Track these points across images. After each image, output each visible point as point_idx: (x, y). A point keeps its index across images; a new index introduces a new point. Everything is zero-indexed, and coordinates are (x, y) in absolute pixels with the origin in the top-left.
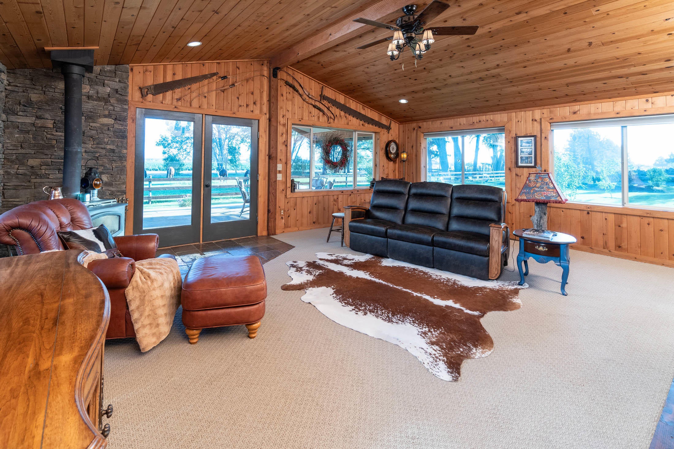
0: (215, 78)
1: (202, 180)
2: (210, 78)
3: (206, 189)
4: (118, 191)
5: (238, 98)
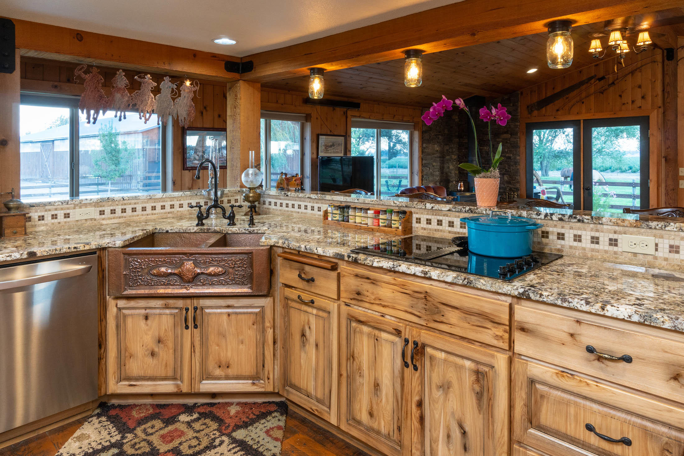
0: (593, 81)
1: (582, 183)
2: (587, 83)
3: (586, 192)
4: (514, 188)
5: (620, 96)
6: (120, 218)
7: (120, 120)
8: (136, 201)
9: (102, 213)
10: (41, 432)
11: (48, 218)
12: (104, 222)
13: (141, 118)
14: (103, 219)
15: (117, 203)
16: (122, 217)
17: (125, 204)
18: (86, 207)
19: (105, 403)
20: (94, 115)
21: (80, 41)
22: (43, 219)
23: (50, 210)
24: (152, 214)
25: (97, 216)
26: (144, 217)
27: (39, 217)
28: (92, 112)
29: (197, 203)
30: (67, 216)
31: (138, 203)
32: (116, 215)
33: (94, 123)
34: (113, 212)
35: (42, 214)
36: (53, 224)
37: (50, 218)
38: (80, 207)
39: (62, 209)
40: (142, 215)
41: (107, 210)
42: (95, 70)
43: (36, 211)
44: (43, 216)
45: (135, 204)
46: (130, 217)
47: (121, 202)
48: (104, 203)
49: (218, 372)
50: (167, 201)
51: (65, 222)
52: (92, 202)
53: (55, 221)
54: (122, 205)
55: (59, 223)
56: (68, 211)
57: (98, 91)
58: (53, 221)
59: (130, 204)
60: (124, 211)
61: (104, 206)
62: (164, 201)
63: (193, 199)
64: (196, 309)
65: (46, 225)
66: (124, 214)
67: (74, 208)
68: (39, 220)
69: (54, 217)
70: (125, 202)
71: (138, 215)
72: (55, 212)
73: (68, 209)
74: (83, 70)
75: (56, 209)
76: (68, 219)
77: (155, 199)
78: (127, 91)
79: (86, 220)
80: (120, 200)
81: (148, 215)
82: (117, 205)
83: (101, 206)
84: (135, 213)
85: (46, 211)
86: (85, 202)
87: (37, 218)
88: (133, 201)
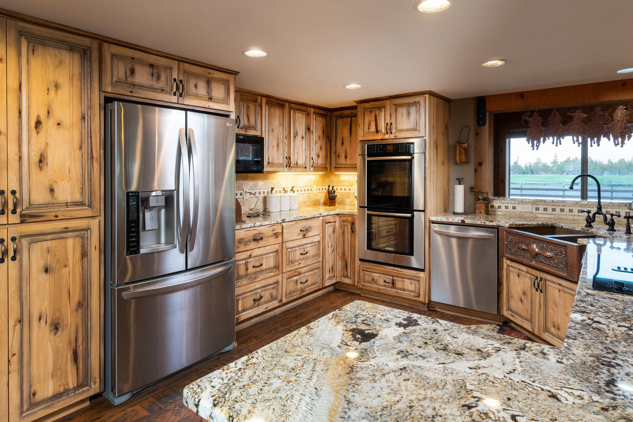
6: (551, 214)
7: (557, 145)
8: (563, 204)
9: (537, 209)
10: (472, 318)
11: (503, 208)
12: (539, 216)
13: (574, 143)
14: (538, 214)
15: (548, 203)
16: (553, 214)
17: (555, 205)
18: (526, 204)
19: (508, 323)
20: (537, 144)
21: (522, 98)
22: (500, 208)
23: (504, 203)
24: (579, 216)
25: (534, 211)
26: (571, 217)
27: (498, 206)
28: (535, 142)
29: (616, 212)
30: (514, 208)
31: (566, 206)
32: (548, 212)
33: (537, 149)
34: (545, 209)
35: (500, 205)
36: (506, 211)
37: (504, 208)
38: (523, 204)
39: (511, 203)
40: (570, 215)
41: (541, 208)
42: (536, 114)
43: (497, 203)
44: (500, 206)
45: (563, 206)
46: (559, 215)
47: (552, 204)
48: (539, 203)
49: (553, 330)
50: (593, 207)
51: (513, 212)
52: (530, 201)
53: (507, 210)
54: (552, 205)
55: (510, 212)
56: (515, 205)
57: (539, 128)
58: (506, 210)
59: (559, 206)
60: (554, 210)
61: (539, 205)
62: (590, 207)
63: (622, 209)
64: (541, 279)
65: (502, 211)
66: (554, 213)
67: (519, 204)
68: (498, 208)
69: (507, 207)
70: (555, 204)
71: (566, 215)
72: (507, 205)
73: (515, 204)
74: (527, 116)
75: (508, 203)
76: (515, 210)
77: (581, 204)
78: (561, 125)
79: (526, 212)
80: (550, 202)
81: (574, 216)
82: (549, 205)
83: (537, 205)
84: (563, 213)
85: (502, 203)
86: (526, 201)
87: (497, 206)
88: (561, 204)
